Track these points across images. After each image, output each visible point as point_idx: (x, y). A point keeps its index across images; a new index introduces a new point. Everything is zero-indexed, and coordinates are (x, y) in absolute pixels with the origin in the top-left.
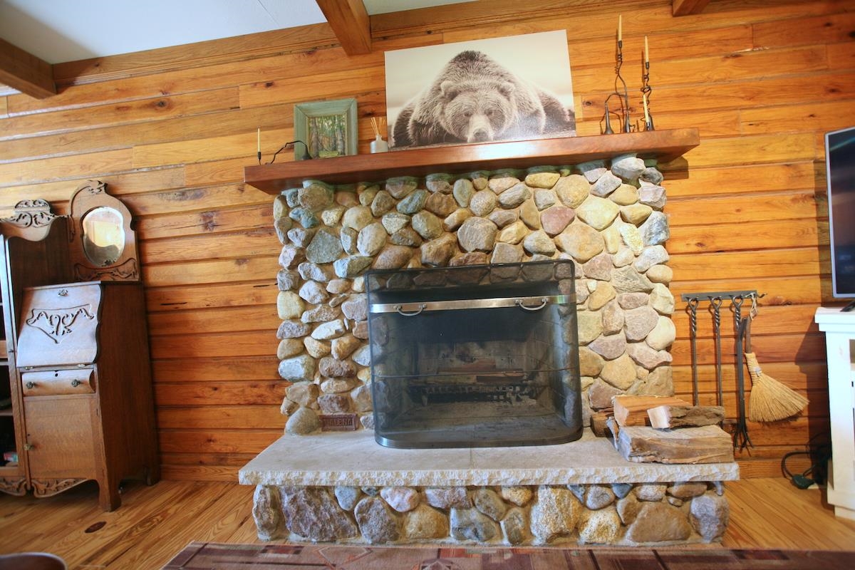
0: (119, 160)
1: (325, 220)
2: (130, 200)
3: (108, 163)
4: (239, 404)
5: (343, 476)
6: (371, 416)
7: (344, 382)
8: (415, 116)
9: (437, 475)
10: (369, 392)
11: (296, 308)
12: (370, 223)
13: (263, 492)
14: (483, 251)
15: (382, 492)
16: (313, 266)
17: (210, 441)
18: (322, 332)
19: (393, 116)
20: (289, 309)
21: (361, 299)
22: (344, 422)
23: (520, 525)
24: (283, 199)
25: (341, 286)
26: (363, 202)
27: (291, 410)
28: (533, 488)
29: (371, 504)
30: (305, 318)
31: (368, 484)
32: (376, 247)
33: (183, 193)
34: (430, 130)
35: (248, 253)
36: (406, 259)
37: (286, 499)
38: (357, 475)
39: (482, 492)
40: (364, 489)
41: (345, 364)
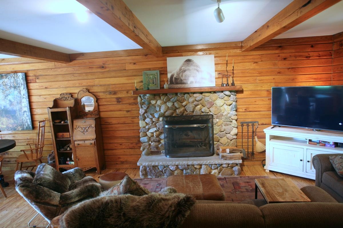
0: (90, 82)
1: (152, 103)
2: (95, 94)
3: (87, 83)
4: (128, 149)
5: (161, 163)
6: (164, 151)
7: (157, 143)
8: (175, 76)
9: (181, 163)
10: (163, 145)
11: (145, 125)
12: (164, 104)
13: (142, 167)
14: (192, 112)
15: (169, 166)
16: (149, 114)
17: (119, 158)
18: (151, 130)
19: (169, 76)
20: (142, 125)
21: (161, 123)
22: (157, 152)
23: (198, 173)
24: (140, 96)
25: (157, 120)
26: (162, 99)
27: (144, 150)
28: (201, 165)
29: (167, 169)
30: (147, 127)
31: (166, 165)
32: (165, 111)
33: (110, 93)
34: (179, 80)
35: (130, 109)
36: (173, 113)
37: (148, 169)
38: (164, 163)
39: (190, 166)
40: (165, 166)
41: (157, 138)
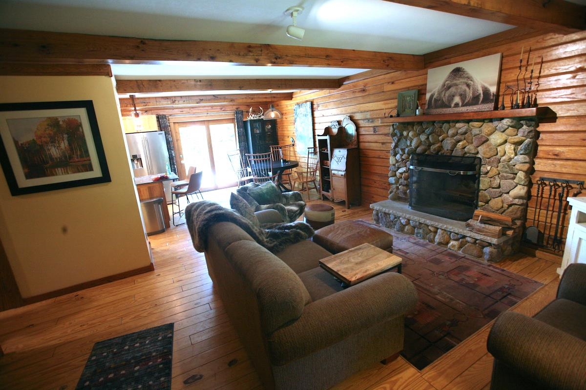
0: (353, 109)
1: (404, 134)
2: (356, 122)
3: (351, 110)
5: (391, 211)
6: (409, 199)
7: (405, 187)
8: (435, 97)
9: (412, 217)
11: (394, 162)
12: (416, 136)
13: (375, 211)
14: (450, 151)
15: (400, 218)
16: (400, 149)
18: (401, 170)
19: (428, 96)
20: (392, 162)
22: (403, 199)
23: (432, 238)
24: (393, 126)
25: (406, 157)
26: (415, 129)
27: (391, 193)
28: (438, 229)
29: (397, 220)
30: (397, 165)
32: (417, 145)
33: (368, 120)
34: (439, 102)
35: (385, 141)
36: (425, 150)
37: (380, 214)
38: (394, 212)
39: (423, 225)
40: (396, 216)
